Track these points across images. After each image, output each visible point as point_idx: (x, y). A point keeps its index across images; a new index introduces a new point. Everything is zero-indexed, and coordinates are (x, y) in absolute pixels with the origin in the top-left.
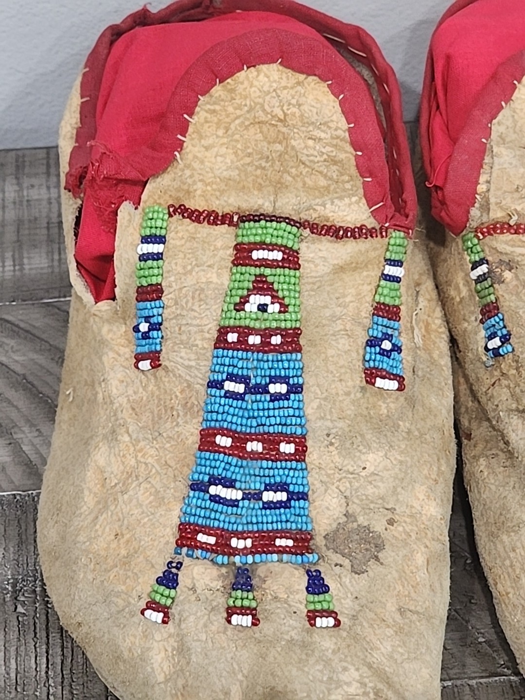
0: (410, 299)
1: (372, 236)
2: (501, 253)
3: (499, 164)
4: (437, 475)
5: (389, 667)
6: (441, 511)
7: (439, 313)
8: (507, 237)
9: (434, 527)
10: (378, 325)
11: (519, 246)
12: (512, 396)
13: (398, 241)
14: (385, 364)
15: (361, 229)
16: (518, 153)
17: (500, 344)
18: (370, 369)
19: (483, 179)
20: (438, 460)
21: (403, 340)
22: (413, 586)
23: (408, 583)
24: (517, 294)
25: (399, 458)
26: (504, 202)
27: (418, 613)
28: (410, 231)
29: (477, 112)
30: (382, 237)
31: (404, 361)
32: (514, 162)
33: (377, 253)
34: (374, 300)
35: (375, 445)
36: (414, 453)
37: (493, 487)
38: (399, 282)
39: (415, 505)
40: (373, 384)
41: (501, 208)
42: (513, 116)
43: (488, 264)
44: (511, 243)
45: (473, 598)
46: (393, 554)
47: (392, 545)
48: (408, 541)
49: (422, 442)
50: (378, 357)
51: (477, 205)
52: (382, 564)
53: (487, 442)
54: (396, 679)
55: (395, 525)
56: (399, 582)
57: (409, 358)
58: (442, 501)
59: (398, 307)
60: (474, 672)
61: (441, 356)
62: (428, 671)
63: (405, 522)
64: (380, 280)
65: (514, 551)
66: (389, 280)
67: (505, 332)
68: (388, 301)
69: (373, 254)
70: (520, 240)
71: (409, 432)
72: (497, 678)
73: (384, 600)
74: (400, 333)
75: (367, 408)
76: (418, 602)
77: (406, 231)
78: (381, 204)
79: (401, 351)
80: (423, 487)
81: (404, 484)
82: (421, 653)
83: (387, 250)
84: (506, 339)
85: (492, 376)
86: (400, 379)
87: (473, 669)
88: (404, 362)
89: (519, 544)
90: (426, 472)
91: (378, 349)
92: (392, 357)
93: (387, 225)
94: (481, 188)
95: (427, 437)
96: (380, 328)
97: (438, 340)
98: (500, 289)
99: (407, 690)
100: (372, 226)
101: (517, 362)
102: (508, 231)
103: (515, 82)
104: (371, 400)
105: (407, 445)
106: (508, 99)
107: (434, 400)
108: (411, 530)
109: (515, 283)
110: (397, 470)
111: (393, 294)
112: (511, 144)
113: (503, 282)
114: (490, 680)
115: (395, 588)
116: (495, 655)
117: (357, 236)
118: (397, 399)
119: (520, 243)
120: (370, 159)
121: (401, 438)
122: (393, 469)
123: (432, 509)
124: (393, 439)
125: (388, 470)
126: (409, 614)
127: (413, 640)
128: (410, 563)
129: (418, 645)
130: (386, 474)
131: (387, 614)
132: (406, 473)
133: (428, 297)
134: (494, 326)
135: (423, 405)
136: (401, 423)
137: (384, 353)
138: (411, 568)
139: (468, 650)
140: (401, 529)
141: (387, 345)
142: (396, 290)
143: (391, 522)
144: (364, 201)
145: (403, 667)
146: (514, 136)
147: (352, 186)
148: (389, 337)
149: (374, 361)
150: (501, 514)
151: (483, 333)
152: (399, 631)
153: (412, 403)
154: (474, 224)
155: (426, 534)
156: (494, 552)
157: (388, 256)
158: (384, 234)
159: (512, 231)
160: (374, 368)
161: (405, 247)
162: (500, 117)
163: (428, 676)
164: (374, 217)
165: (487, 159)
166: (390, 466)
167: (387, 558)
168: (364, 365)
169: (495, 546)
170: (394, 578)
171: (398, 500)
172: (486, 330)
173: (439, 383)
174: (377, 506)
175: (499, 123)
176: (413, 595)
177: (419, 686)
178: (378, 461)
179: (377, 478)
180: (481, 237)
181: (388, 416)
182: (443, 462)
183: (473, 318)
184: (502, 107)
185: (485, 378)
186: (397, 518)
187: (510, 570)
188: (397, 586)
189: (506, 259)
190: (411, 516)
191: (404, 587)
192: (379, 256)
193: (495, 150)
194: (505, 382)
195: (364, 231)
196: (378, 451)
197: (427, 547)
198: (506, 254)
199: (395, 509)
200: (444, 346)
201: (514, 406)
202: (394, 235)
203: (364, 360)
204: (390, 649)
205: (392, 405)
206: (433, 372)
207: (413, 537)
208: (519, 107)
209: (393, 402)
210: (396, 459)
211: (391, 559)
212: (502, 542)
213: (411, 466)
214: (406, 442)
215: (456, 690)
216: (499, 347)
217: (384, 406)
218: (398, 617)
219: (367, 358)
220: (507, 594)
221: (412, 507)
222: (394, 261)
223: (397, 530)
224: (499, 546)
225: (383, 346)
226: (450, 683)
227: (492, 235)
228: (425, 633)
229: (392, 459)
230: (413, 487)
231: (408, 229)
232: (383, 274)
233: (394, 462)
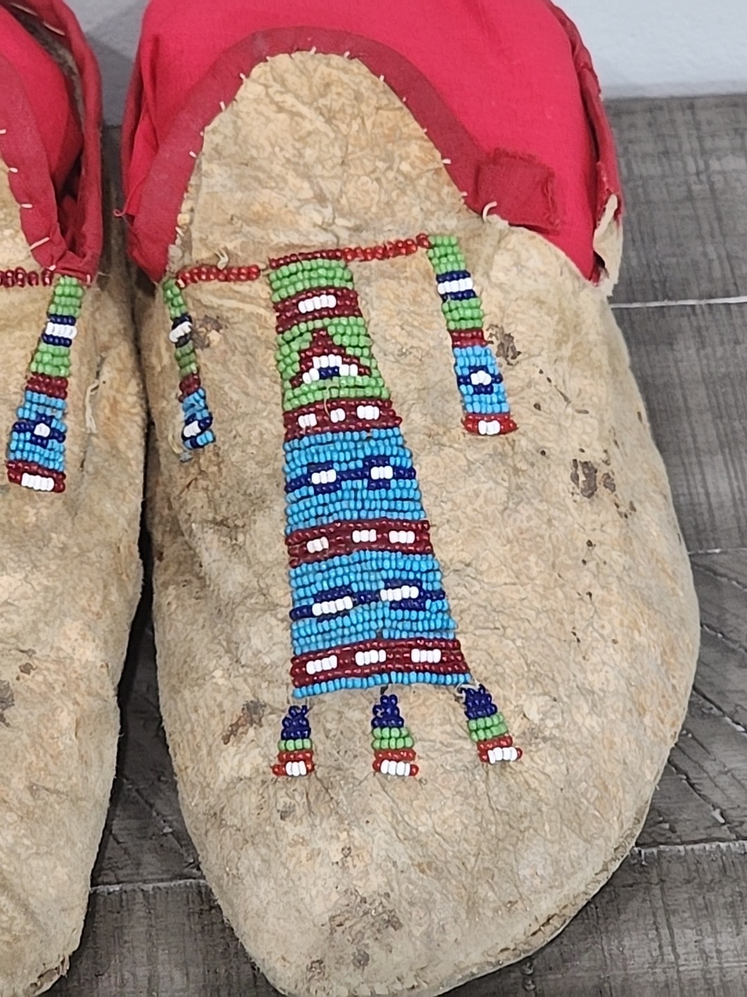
0: (84, 369)
1: (31, 284)
2: (206, 306)
3: (208, 187)
4: (102, 607)
5: (8, 865)
6: (102, 655)
7: (133, 387)
8: (215, 285)
9: (92, 677)
10: (32, 403)
11: (230, 298)
12: (209, 502)
13: (67, 291)
14: (38, 455)
15: (15, 273)
16: (236, 171)
17: (199, 431)
18: (16, 461)
19: (185, 206)
20: (105, 587)
21: (69, 424)
22: (52, 756)
23: (46, 752)
24: (224, 363)
25: (45, 582)
26: (211, 238)
27: (58, 792)
28: (89, 277)
29: (184, 116)
30: (45, 284)
31: (67, 452)
32: (229, 184)
33: (37, 306)
34: (28, 370)
35: (12, 564)
36: (68, 577)
37: (180, 626)
38: (68, 346)
39: (63, 646)
40: (20, 483)
41: (206, 245)
42: (235, 123)
43: (190, 321)
44: (221, 293)
45: (163, 774)
46: (25, 712)
47: (24, 699)
48: (49, 695)
49: (82, 563)
50: (28, 446)
51: (178, 241)
52: (8, 725)
53: (180, 563)
54: (16, 881)
55: (32, 672)
56: (31, 751)
57: (76, 449)
58: (106, 642)
59: (64, 380)
60: (152, 874)
61: (130, 446)
62: (66, 870)
63: (48, 669)
64: (39, 342)
65: (196, 711)
66: (54, 344)
67: (205, 414)
68: (48, 370)
69: (29, 308)
70: (231, 289)
71: (64, 548)
72: (182, 882)
73: (8, 774)
74: (64, 414)
75: (7, 514)
76: (59, 777)
77: (80, 275)
78: (47, 239)
79: (64, 438)
80: (76, 623)
81: (48, 619)
82: (58, 846)
83: (52, 302)
84: (205, 425)
85: (187, 473)
86: (59, 478)
87: (151, 869)
88: (68, 454)
89: (202, 703)
90: (83, 602)
91: (28, 435)
92: (49, 446)
93: (52, 268)
94: (183, 218)
95: (92, 555)
96: (35, 407)
97: (127, 425)
98: (203, 355)
99: (33, 896)
100: (32, 269)
101: (217, 455)
102: (216, 277)
103: (242, 76)
104: (14, 504)
105: (59, 566)
106: (230, 98)
107: (108, 505)
108: (56, 681)
109: (223, 347)
110: (39, 599)
111: (57, 361)
112: (229, 160)
113: (208, 346)
114: (172, 884)
115: (25, 758)
116: (183, 851)
117: (10, 282)
118: (52, 503)
119: (231, 294)
120: (27, 178)
121: (51, 556)
122: (35, 597)
123: (88, 653)
124: (40, 557)
125: (27, 598)
126: (43, 794)
127: (47, 829)
128: (49, 725)
129: (53, 834)
130: (23, 604)
131: (11, 793)
132: (53, 603)
133: (119, 365)
134: (193, 405)
135: (91, 513)
136: (54, 535)
137: (38, 441)
138: (51, 731)
139: (147, 844)
140: (40, 678)
141: (42, 430)
142: (63, 356)
143: (26, 669)
144: (22, 235)
145: (29, 865)
146: (234, 149)
147: (6, 214)
148: (47, 420)
149: (22, 451)
150: (185, 662)
151: (182, 416)
152: (27, 816)
153: (73, 509)
154: (174, 267)
155: (79, 686)
156: (174, 712)
157: (52, 310)
158: (47, 280)
159: (221, 277)
160: (21, 461)
161: (78, 298)
162: (215, 123)
163: (66, 877)
164: (35, 258)
165: (193, 181)
166: (30, 592)
167: (15, 717)
168: (7, 456)
169: (176, 703)
170: (25, 746)
171: (38, 639)
172: (186, 410)
173: (120, 483)
174: (8, 647)
175: (214, 131)
176: (52, 767)
177: (51, 890)
178: (14, 586)
179: (11, 608)
180: (182, 285)
181: (36, 526)
182: (113, 590)
183: (173, 395)
184: (220, 110)
185: (178, 476)
186: (35, 663)
187: (190, 736)
188: (27, 755)
189: (213, 314)
190: (58, 661)
191: (38, 756)
192: (40, 311)
193: (205, 166)
194: (202, 483)
195: (20, 276)
196: (15, 572)
197: (76, 703)
198: (213, 308)
199: (34, 652)
200: (135, 433)
201: (211, 516)
202: (62, 281)
203: (9, 450)
204: (10, 839)
205: (44, 512)
206: (113, 468)
207: (58, 690)
208: (245, 110)
209: (47, 508)
210: (39, 584)
211: (21, 719)
212: (183, 699)
213: (61, 594)
214: (58, 562)
215: (124, 897)
216: (199, 434)
217: (32, 512)
218: (27, 798)
219: (13, 446)
220: (186, 768)
221: (59, 649)
222: (62, 317)
223: (34, 681)
224: (180, 705)
225: (37, 432)
226: (117, 888)
227: (195, 281)
228: (66, 820)
229: (35, 583)
230: (62, 624)
231: (85, 273)
232: (44, 334)
233: (38, 588)
